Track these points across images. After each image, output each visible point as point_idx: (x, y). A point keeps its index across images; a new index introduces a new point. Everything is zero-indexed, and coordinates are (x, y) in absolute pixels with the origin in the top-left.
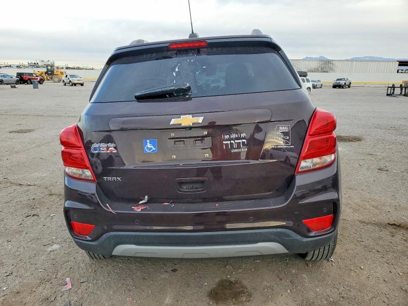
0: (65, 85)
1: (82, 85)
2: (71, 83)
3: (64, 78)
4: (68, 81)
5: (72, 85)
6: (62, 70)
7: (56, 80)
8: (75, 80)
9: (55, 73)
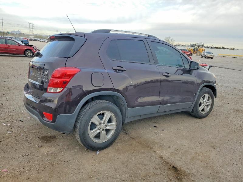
0: (202, 57)
1: (212, 58)
2: (205, 57)
3: (202, 53)
4: (204, 55)
5: (206, 58)
6: (203, 48)
7: (198, 54)
8: (208, 55)
9: (199, 50)
